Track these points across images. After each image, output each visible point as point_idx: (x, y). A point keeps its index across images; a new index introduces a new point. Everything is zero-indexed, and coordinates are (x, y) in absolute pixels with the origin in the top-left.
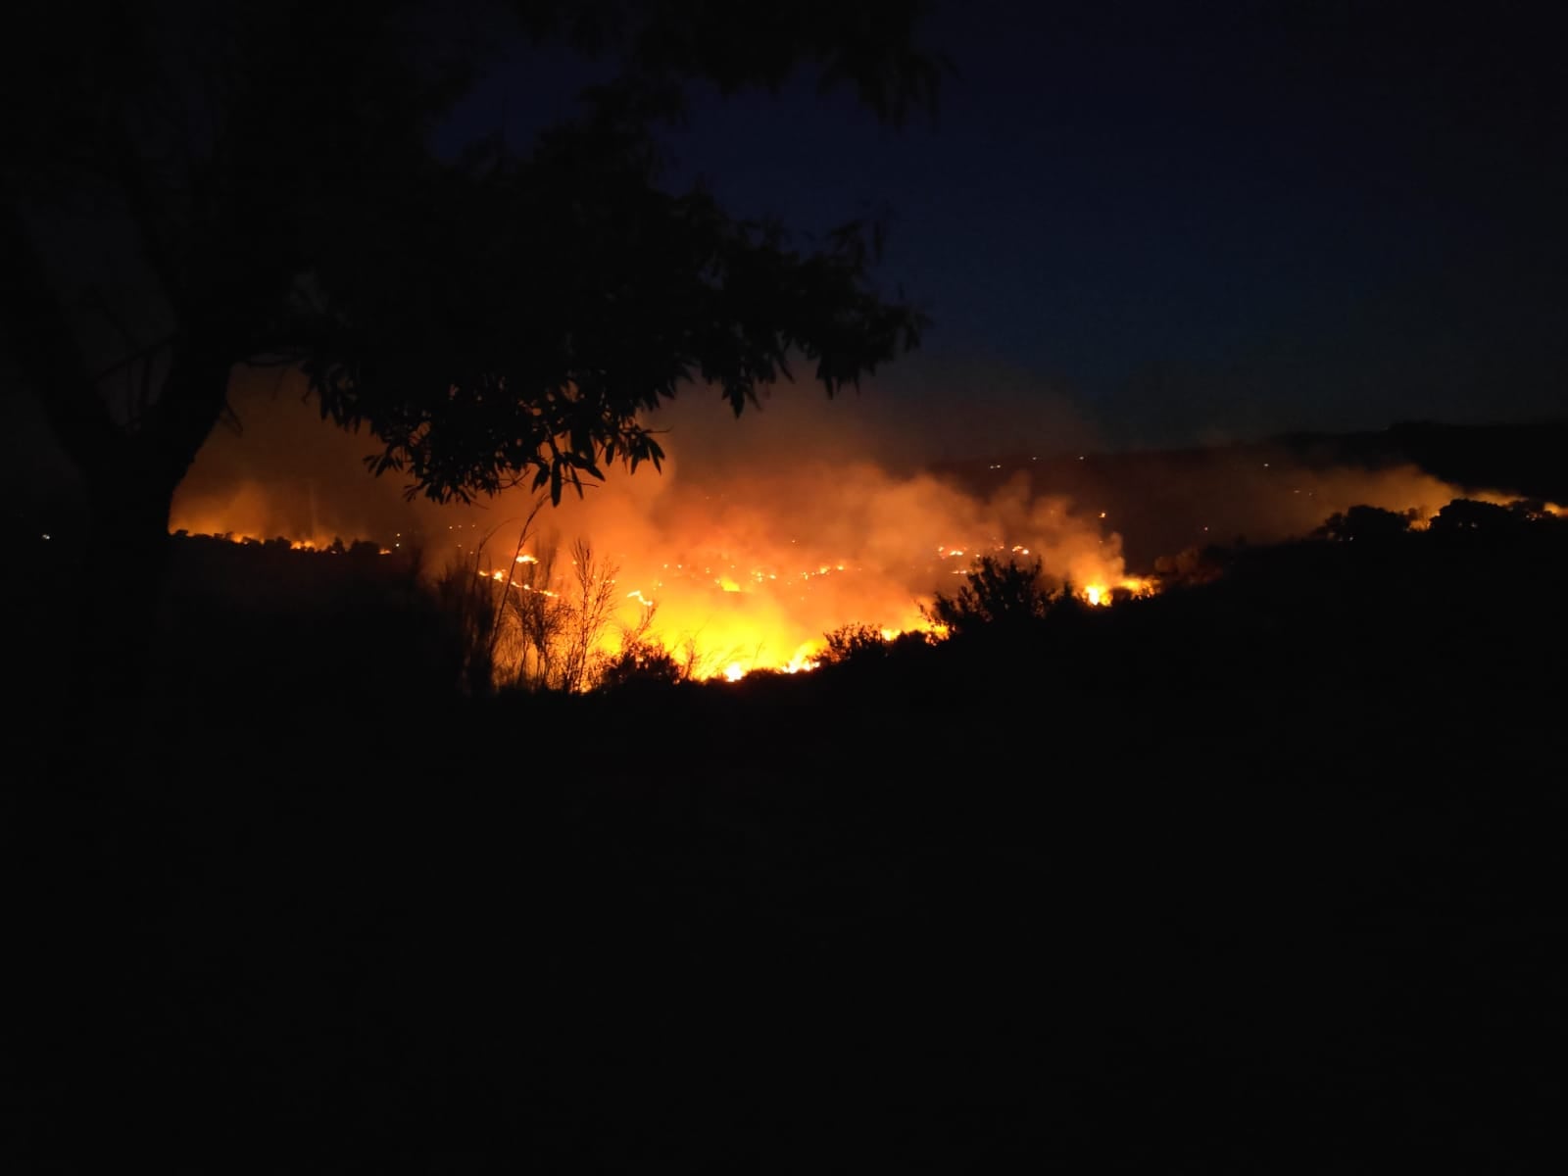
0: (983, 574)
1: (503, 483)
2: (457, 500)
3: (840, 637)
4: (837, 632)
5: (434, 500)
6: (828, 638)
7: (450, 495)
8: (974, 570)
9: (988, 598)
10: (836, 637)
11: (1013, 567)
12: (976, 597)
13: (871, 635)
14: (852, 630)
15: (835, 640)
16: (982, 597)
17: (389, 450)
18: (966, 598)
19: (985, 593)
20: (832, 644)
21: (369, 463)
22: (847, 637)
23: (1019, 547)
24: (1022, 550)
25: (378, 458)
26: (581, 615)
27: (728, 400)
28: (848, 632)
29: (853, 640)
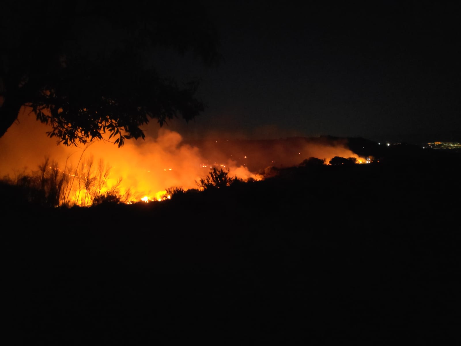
0: (213, 172)
1: (88, 141)
2: (73, 145)
3: (170, 190)
4: (169, 188)
5: (65, 145)
6: (166, 190)
7: (71, 144)
8: (211, 171)
9: (215, 179)
10: (169, 190)
11: (222, 170)
12: (211, 178)
13: (180, 189)
14: (174, 188)
15: (168, 191)
16: (213, 178)
17: (54, 130)
18: (208, 179)
19: (214, 177)
20: (167, 192)
21: (48, 134)
22: (172, 190)
23: (223, 165)
24: (224, 166)
25: (51, 132)
26: (99, 180)
27: (159, 123)
28: (172, 188)
29: (174, 191)
